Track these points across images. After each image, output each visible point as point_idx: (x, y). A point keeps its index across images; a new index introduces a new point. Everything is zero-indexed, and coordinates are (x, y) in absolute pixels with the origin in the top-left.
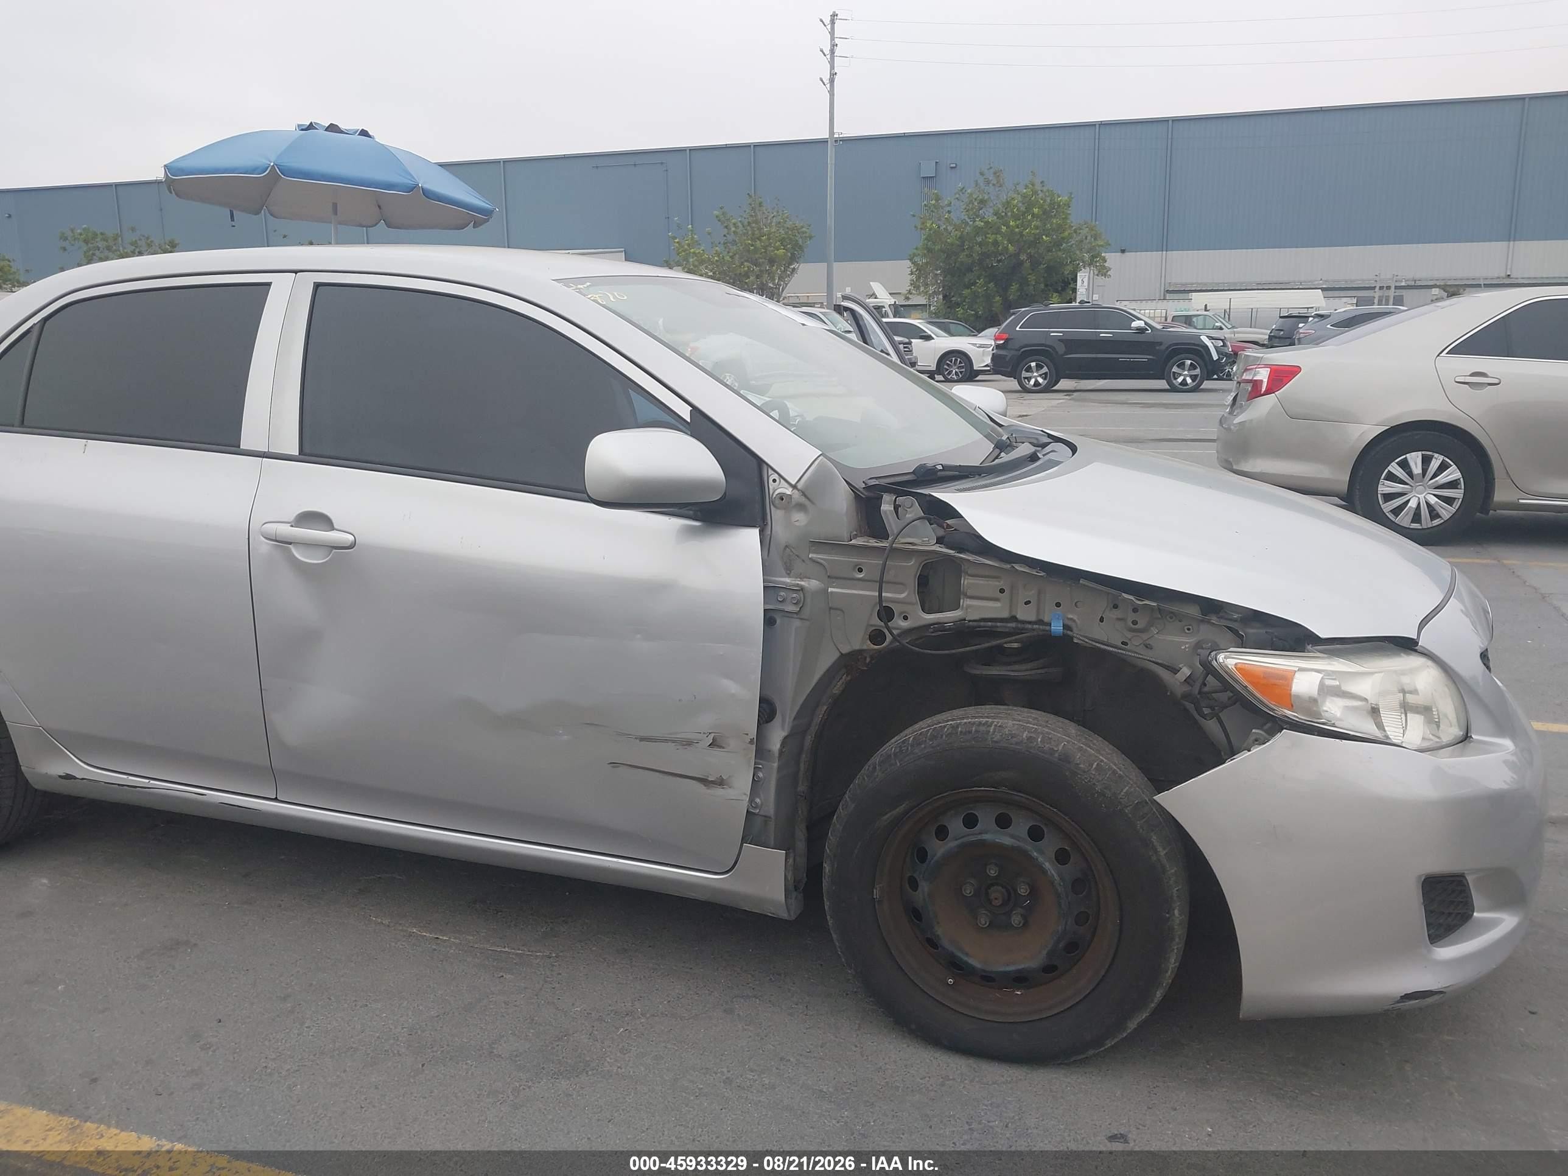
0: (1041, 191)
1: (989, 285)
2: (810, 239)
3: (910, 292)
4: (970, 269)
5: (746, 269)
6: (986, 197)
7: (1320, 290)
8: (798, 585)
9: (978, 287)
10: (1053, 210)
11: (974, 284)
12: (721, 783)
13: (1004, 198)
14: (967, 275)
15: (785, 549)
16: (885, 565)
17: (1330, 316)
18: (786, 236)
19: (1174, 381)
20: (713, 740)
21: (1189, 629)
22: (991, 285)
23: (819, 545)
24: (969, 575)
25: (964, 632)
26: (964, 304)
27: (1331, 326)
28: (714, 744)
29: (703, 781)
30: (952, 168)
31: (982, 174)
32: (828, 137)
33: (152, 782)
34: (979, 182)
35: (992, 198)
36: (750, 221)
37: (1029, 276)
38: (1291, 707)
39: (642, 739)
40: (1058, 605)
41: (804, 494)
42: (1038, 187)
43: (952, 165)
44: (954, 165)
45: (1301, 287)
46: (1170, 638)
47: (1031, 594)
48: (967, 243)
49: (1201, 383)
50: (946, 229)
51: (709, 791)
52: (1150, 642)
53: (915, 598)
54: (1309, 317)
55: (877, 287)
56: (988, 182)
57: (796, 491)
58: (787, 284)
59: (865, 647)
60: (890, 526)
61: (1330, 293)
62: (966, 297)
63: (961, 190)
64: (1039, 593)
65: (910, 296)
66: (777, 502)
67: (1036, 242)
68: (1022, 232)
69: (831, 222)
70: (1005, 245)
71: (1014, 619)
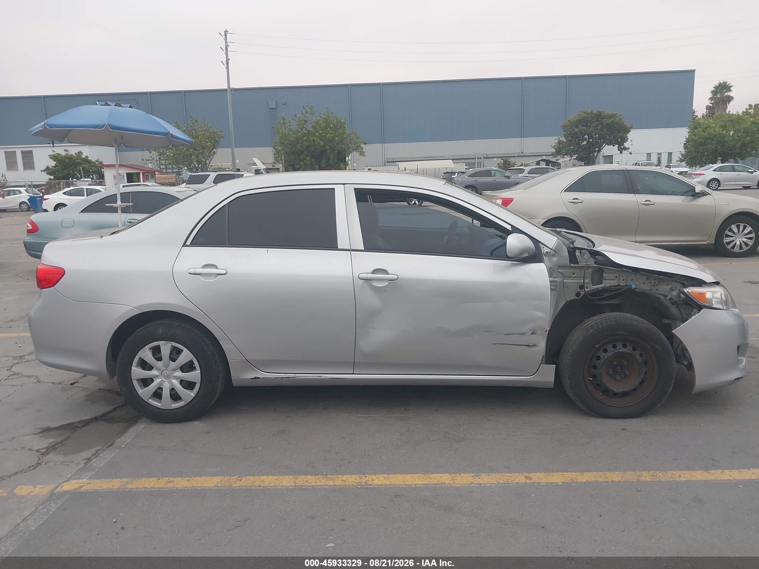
0: (332, 117)
1: (312, 160)
2: (222, 138)
3: (274, 163)
4: (302, 153)
5: (191, 152)
6: (307, 119)
7: (451, 160)
8: (555, 280)
9: (307, 161)
10: (340, 125)
11: (305, 159)
12: (534, 346)
13: (315, 119)
14: (301, 155)
15: (550, 269)
16: (585, 272)
17: (466, 172)
18: (210, 136)
19: (411, 203)
20: (532, 332)
21: (669, 284)
22: (313, 160)
23: (560, 267)
24: (607, 273)
25: (605, 290)
26: (301, 168)
27: (467, 176)
28: (533, 333)
29: (528, 346)
30: (284, 104)
31: (304, 108)
32: (227, 88)
33: (297, 375)
34: (303, 112)
35: (309, 119)
36: (191, 129)
37: (330, 156)
38: (706, 302)
39: (506, 334)
40: (632, 280)
41: (555, 251)
42: (330, 115)
43: (283, 103)
44: (285, 103)
45: (442, 159)
46: (663, 287)
47: (624, 277)
48: (300, 140)
49: (422, 203)
50: (289, 134)
51: (530, 349)
52: (658, 289)
53: (590, 282)
54: (455, 173)
55: (256, 160)
56: (307, 112)
57: (552, 250)
58: (212, 159)
59: (574, 298)
60: (579, 260)
61: (455, 161)
62: (302, 165)
63: (295, 115)
64: (627, 277)
65: (275, 165)
66: (546, 254)
67: (332, 140)
68: (326, 136)
69: (232, 129)
70: (319, 142)
71: (619, 285)
